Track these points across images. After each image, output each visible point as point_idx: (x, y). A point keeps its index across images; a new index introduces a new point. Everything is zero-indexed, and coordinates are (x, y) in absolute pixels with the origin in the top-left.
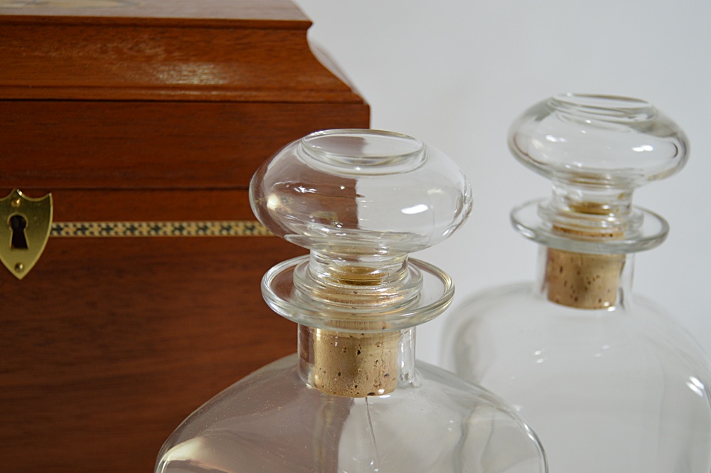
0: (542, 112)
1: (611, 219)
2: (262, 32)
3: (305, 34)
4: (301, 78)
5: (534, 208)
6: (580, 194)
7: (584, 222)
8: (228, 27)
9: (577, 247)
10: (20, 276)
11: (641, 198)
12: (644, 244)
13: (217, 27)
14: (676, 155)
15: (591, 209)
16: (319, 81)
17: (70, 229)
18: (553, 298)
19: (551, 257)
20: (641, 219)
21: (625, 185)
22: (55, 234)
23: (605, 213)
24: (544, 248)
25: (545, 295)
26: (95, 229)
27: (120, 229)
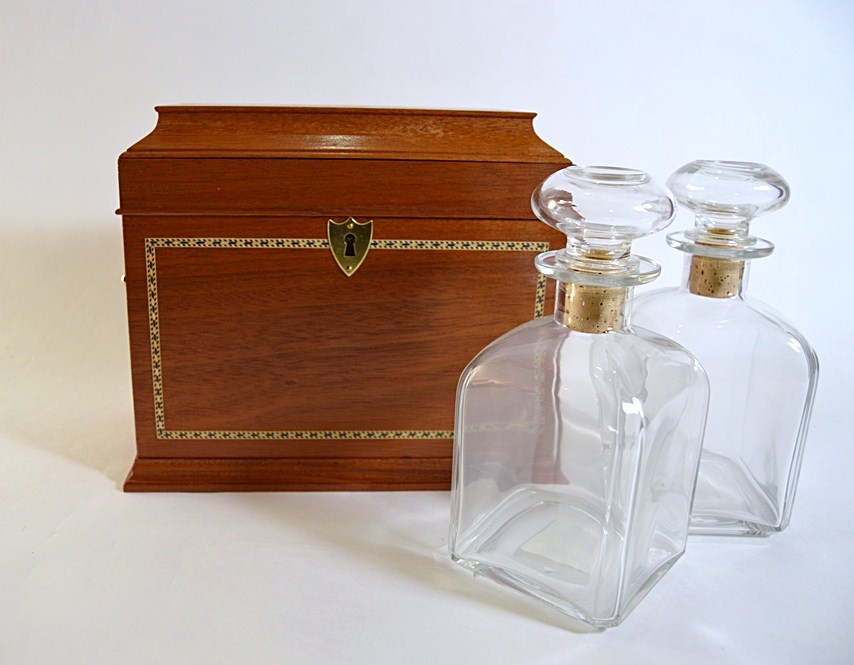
0: (691, 169)
1: (736, 236)
2: (504, 120)
3: (531, 122)
4: (531, 149)
5: (683, 233)
6: (715, 221)
8: (483, 116)
9: (712, 253)
10: (349, 275)
12: (756, 254)
13: (476, 117)
14: (781, 195)
15: (722, 232)
16: (542, 150)
17: (382, 244)
18: (692, 291)
19: (694, 266)
20: (755, 240)
21: (747, 214)
22: (373, 247)
23: (732, 234)
24: (690, 255)
25: (688, 290)
26: (398, 244)
27: (413, 245)
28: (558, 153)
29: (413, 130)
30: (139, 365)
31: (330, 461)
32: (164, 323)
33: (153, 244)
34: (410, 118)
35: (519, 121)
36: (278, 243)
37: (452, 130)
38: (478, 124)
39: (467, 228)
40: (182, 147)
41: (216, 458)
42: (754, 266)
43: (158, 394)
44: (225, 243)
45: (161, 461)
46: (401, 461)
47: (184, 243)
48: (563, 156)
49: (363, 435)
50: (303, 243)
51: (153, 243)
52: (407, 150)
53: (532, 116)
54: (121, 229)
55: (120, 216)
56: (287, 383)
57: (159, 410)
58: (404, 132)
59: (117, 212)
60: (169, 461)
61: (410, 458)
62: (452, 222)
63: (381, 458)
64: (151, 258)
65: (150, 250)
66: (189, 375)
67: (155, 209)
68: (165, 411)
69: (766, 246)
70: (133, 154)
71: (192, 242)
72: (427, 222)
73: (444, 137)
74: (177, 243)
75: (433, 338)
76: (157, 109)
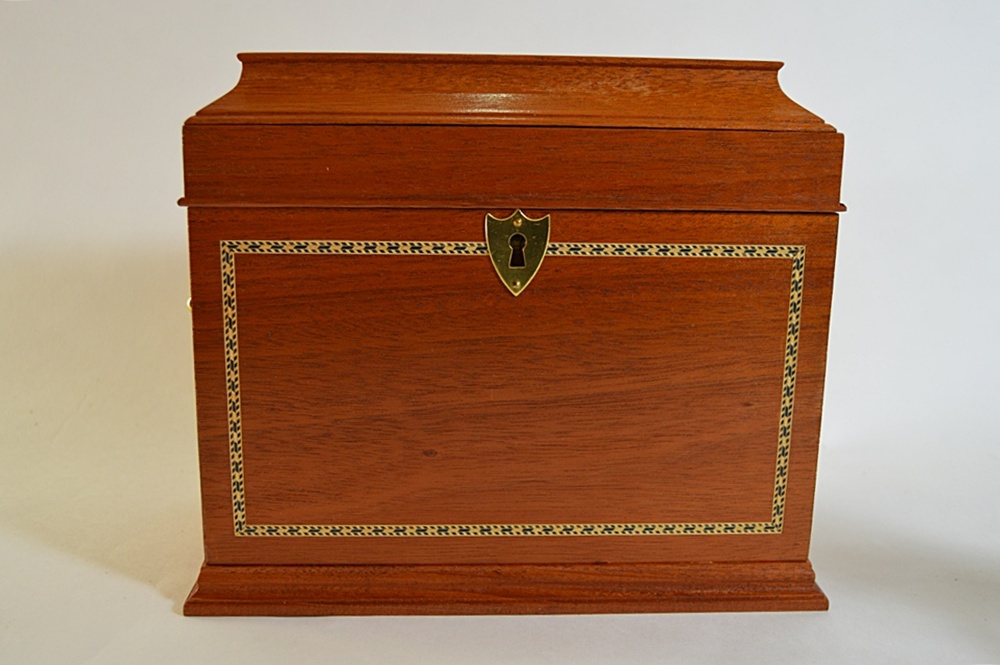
2: (737, 72)
3: (776, 74)
4: (776, 112)
8: (706, 67)
10: (516, 294)
17: (564, 249)
22: (550, 253)
26: (587, 250)
27: (610, 250)
28: (816, 117)
29: (606, 87)
30: (209, 427)
31: (489, 569)
32: (247, 365)
33: (231, 250)
34: (601, 70)
35: (758, 73)
36: (413, 248)
37: (662, 86)
38: (700, 78)
39: (686, 224)
40: (276, 109)
41: (320, 566)
43: (237, 469)
44: (336, 248)
45: (239, 570)
46: (592, 569)
47: (276, 247)
48: (823, 122)
49: (536, 531)
50: (449, 248)
51: (231, 247)
52: (599, 113)
53: (776, 67)
54: (186, 227)
55: (185, 209)
56: (426, 453)
57: (238, 494)
58: (595, 89)
59: (181, 202)
60: (253, 570)
61: (605, 564)
62: (664, 216)
63: (562, 564)
64: (228, 269)
65: (227, 259)
66: (283, 442)
67: (236, 198)
68: (247, 496)
70: (205, 119)
71: (289, 247)
72: (628, 217)
73: (650, 96)
74: (266, 247)
75: (638, 386)
76: (240, 56)
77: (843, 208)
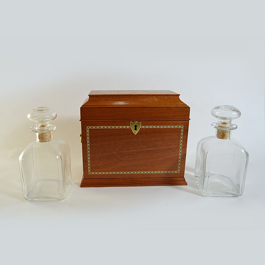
0: (217, 108)
1: (228, 125)
3: (179, 97)
5: (215, 123)
6: (223, 121)
7: (224, 125)
9: (222, 129)
10: (135, 134)
11: (233, 122)
12: (233, 129)
14: (239, 114)
15: (225, 123)
16: (182, 104)
17: (143, 127)
18: (218, 138)
19: (218, 131)
20: (233, 125)
21: (230, 119)
22: (141, 128)
23: (227, 124)
24: (217, 129)
26: (147, 127)
27: (151, 127)
29: (150, 99)
30: (84, 157)
31: (131, 179)
32: (91, 147)
33: (89, 128)
34: (149, 96)
35: (176, 96)
36: (118, 127)
37: (160, 99)
38: (166, 97)
39: (163, 123)
40: (95, 105)
41: (103, 179)
42: (232, 132)
43: (89, 163)
44: (106, 127)
45: (89, 180)
46: (148, 179)
47: (96, 127)
49: (138, 173)
50: (124, 127)
51: (88, 127)
52: (148, 104)
53: (179, 95)
55: (81, 122)
56: (120, 160)
57: (89, 167)
58: (148, 100)
59: (80, 121)
60: (92, 180)
61: (150, 178)
62: (160, 121)
63: (143, 178)
64: (88, 131)
65: (88, 129)
66: (97, 159)
67: (89, 120)
68: (91, 168)
69: (235, 127)
70: (84, 107)
71: (98, 127)
72: (154, 122)
73: (158, 101)
74: (94, 127)
75: (155, 149)
77: (190, 119)
